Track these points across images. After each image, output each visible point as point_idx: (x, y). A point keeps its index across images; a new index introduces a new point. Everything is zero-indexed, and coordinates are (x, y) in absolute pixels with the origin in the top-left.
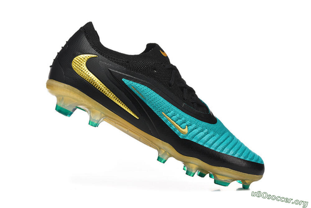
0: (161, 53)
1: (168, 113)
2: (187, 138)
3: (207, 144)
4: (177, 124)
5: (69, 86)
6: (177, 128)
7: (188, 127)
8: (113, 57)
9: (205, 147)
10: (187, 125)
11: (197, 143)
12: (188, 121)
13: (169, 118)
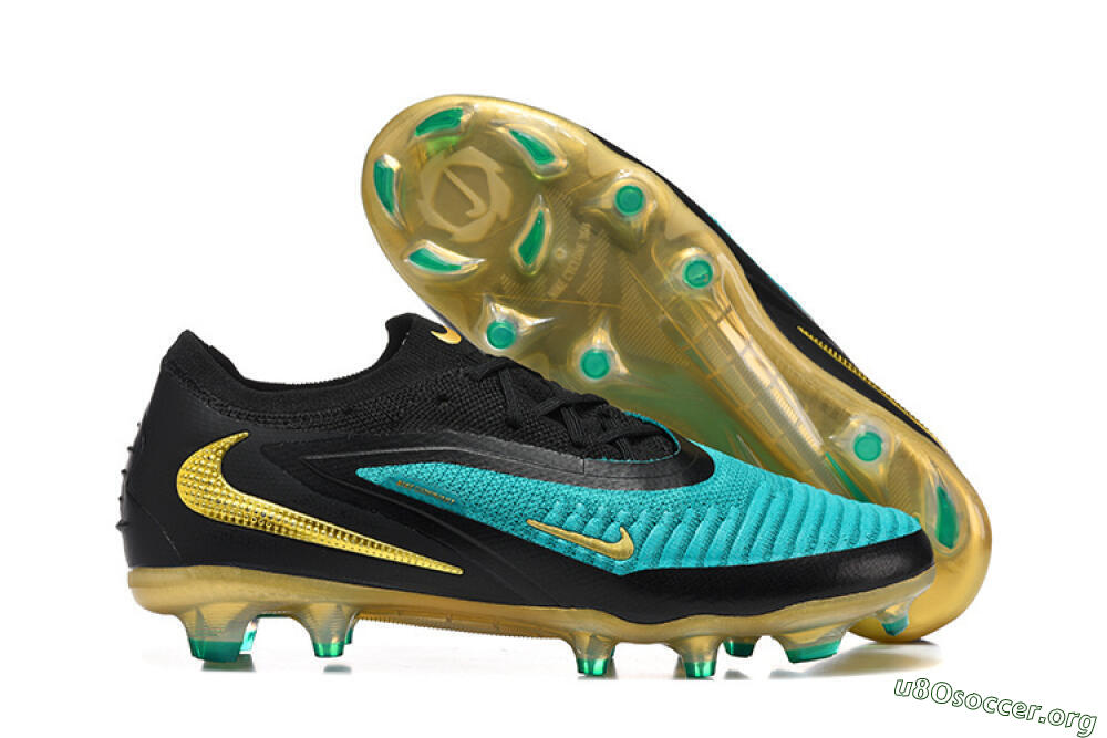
0: (437, 338)
1: (549, 515)
2: (641, 566)
3: (711, 558)
4: (589, 536)
5: (201, 567)
6: (593, 551)
7: (627, 531)
8: (298, 415)
9: (710, 568)
10: (622, 525)
11: (677, 566)
12: (622, 511)
13: (556, 529)
